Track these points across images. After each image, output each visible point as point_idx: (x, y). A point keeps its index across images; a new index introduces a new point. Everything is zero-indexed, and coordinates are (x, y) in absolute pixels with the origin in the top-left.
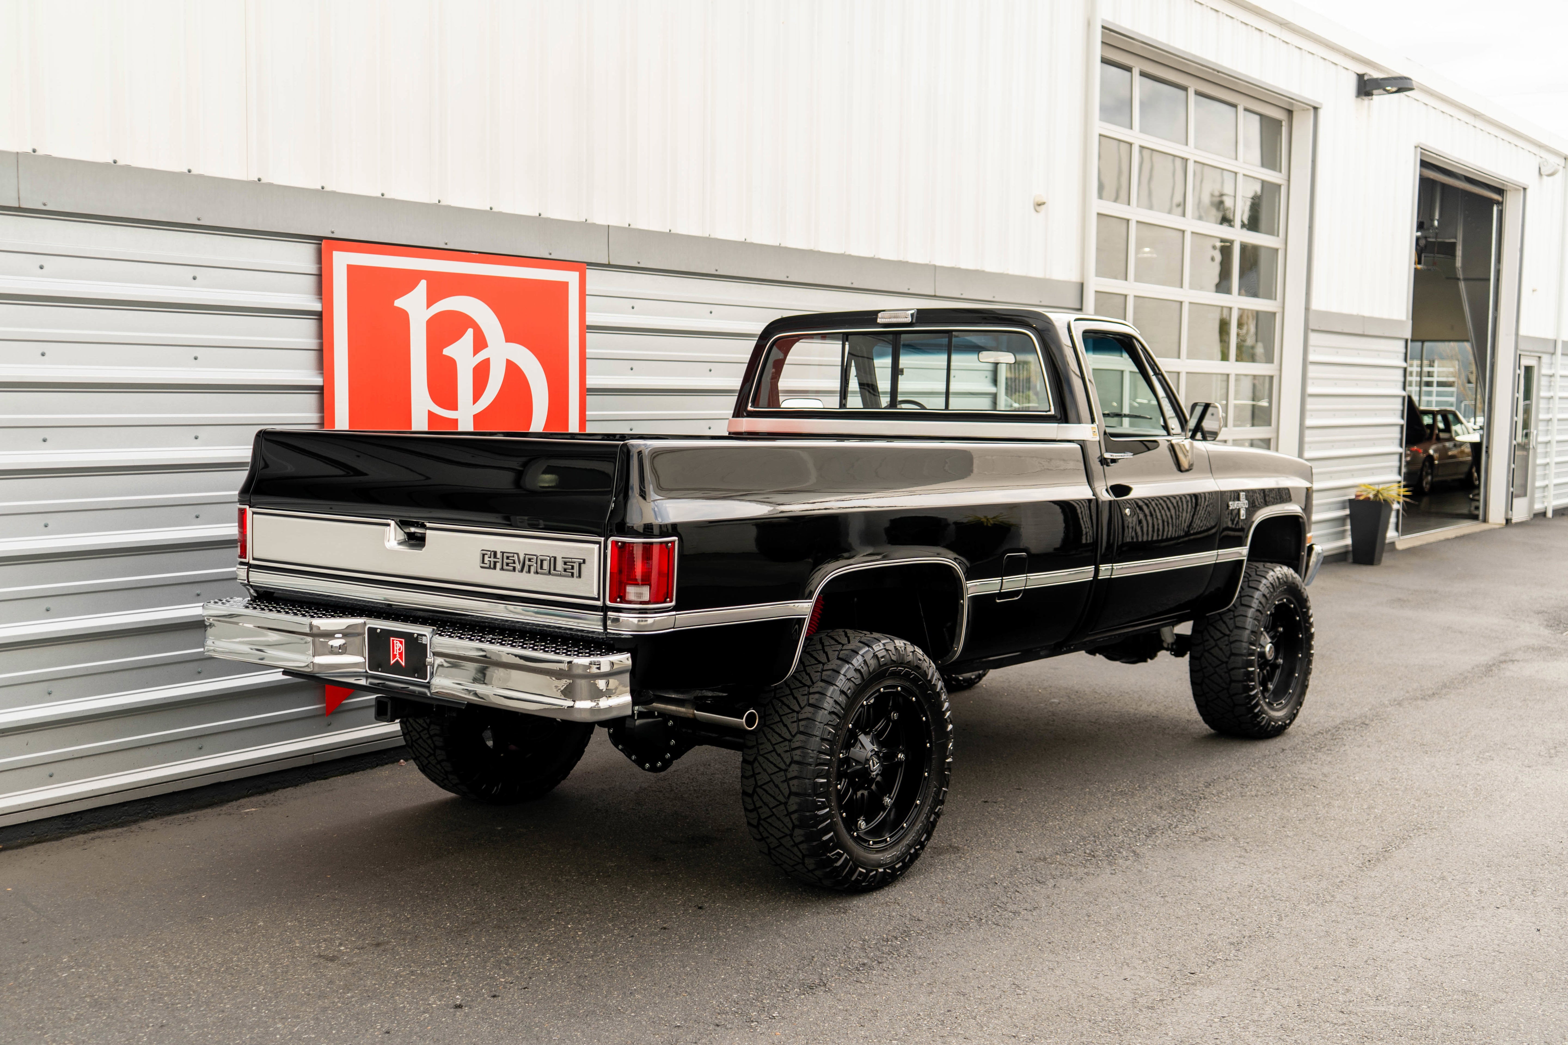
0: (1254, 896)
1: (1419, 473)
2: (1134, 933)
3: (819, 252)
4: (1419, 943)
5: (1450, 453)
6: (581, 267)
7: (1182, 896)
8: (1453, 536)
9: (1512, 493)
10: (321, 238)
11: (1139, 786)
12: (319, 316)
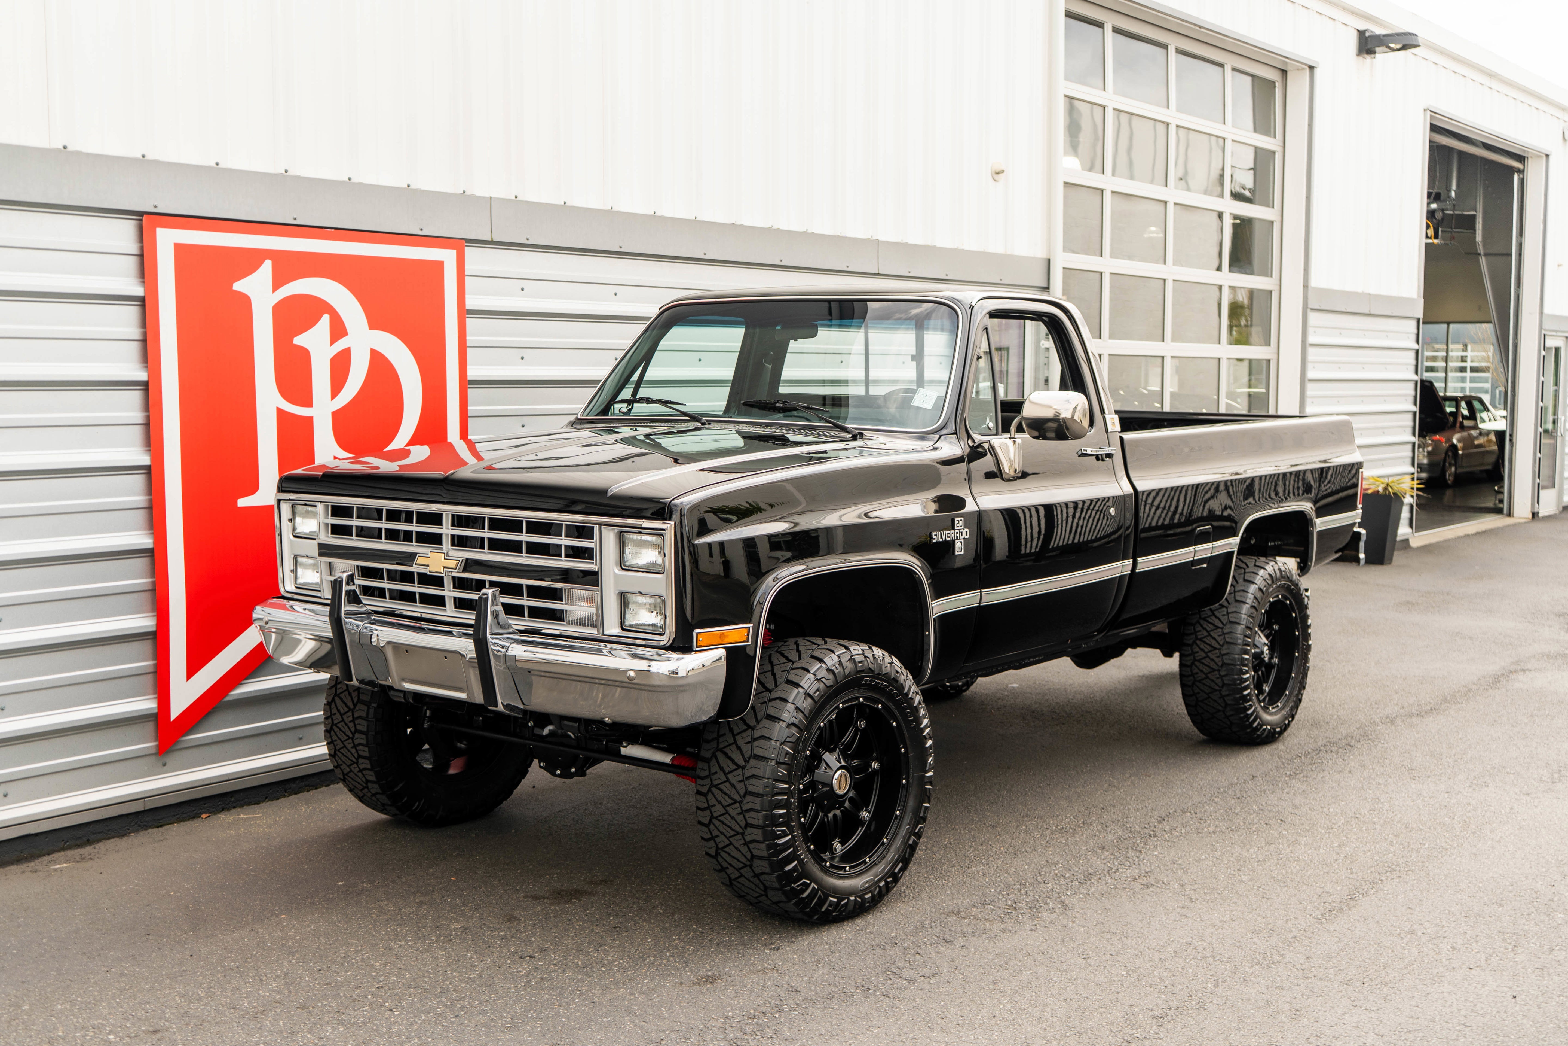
0: (1191, 957)
1: (1441, 464)
2: (1044, 1005)
3: (742, 226)
4: (1373, 1014)
5: (1476, 442)
6: (458, 244)
7: (1108, 957)
8: (1474, 531)
9: (1539, 484)
10: (141, 214)
11: (1083, 823)
12: (142, 301)
